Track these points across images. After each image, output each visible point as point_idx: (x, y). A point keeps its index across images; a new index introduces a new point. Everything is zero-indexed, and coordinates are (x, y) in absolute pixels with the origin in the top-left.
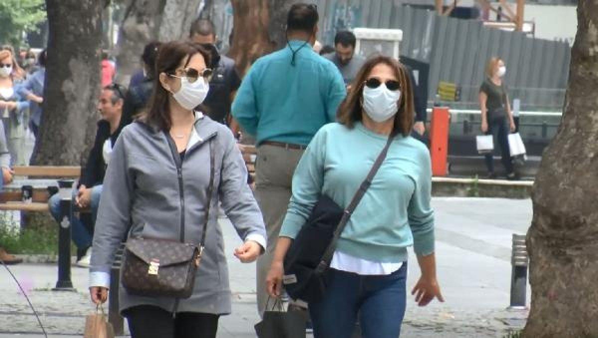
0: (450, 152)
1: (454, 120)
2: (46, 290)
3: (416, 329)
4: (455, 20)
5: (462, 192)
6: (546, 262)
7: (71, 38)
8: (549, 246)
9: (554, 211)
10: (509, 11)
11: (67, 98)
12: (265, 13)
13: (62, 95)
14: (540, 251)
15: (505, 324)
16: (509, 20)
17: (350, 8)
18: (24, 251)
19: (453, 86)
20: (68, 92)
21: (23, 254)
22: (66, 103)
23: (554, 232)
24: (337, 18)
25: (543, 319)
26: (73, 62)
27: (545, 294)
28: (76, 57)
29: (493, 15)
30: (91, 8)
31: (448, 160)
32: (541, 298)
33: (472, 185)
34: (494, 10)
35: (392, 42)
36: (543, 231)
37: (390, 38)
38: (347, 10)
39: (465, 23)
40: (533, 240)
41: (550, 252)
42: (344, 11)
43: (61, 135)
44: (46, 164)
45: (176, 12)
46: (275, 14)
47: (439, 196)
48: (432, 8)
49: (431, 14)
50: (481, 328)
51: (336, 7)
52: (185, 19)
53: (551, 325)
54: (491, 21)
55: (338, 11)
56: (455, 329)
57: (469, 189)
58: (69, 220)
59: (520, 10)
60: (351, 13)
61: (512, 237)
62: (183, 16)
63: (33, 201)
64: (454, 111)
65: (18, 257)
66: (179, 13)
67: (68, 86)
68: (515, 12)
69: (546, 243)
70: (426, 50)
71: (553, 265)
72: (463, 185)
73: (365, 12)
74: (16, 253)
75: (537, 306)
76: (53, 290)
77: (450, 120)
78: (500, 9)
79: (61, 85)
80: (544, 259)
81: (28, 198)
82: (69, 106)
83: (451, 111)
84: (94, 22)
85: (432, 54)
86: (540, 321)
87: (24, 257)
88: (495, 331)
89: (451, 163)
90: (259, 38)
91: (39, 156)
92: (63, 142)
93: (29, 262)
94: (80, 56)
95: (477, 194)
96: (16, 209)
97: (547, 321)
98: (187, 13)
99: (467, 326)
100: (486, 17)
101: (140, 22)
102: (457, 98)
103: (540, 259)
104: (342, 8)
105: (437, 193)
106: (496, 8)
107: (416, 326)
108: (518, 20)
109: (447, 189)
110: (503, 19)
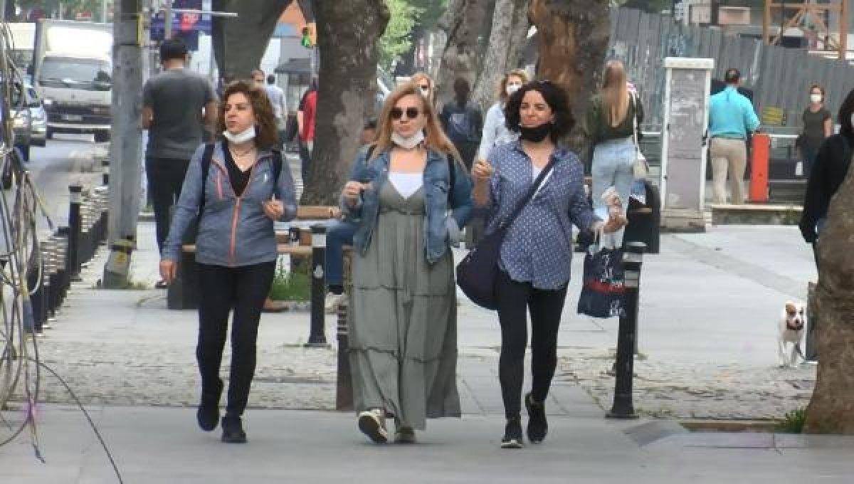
0: (770, 177)
1: (774, 146)
2: (298, 346)
3: (694, 398)
4: (782, 49)
5: (777, 220)
6: (834, 328)
7: (344, 70)
8: (837, 309)
9: (844, 269)
10: (834, 41)
11: (340, 134)
12: (571, 43)
13: (334, 130)
14: (827, 315)
15: (796, 387)
16: (834, 50)
17: (681, 37)
18: (292, 297)
19: (780, 112)
20: (342, 126)
21: (290, 300)
22: (338, 139)
23: (843, 292)
24: (669, 47)
25: (832, 394)
26: (345, 94)
27: (833, 365)
28: (348, 89)
29: (820, 45)
30: (364, 37)
31: (769, 185)
32: (829, 370)
33: (787, 212)
34: (821, 40)
35: (704, 70)
36: (831, 292)
37: (702, 67)
38: (679, 41)
39: (792, 52)
40: (818, 301)
41: (839, 315)
42: (676, 40)
43: (334, 173)
44: (317, 203)
45: (500, 41)
46: (581, 43)
47: (754, 224)
48: (759, 37)
49: (759, 43)
50: (768, 394)
51: (668, 37)
52: (509, 49)
53: (839, 402)
54: (819, 50)
55: (670, 41)
56: (737, 397)
57: (783, 216)
58: (323, 269)
59: (843, 39)
60: (683, 42)
61: (807, 285)
62: (508, 45)
63: (301, 244)
64: (775, 137)
65: (285, 304)
66: (503, 43)
67: (340, 120)
68: (838, 40)
69: (834, 306)
70: (754, 78)
71: (843, 332)
72: (777, 213)
73: (696, 42)
74: (283, 299)
75: (824, 379)
76: (306, 346)
77: (770, 146)
78: (827, 38)
79: (333, 119)
80: (832, 325)
81: (296, 240)
82: (342, 142)
83: (771, 135)
84: (368, 51)
85: (760, 81)
86: (827, 397)
87: (290, 304)
88: (781, 398)
89: (772, 187)
90: (566, 68)
91: (311, 195)
92: (336, 180)
93: (296, 309)
94: (353, 88)
95: (792, 222)
96: (286, 253)
97: (834, 397)
98: (511, 43)
99: (750, 393)
100: (815, 46)
101: (461, 52)
102: (784, 122)
103: (828, 324)
104: (674, 37)
105: (753, 221)
106: (823, 38)
107: (693, 393)
108: (841, 49)
109: (763, 217)
110: (830, 48)
